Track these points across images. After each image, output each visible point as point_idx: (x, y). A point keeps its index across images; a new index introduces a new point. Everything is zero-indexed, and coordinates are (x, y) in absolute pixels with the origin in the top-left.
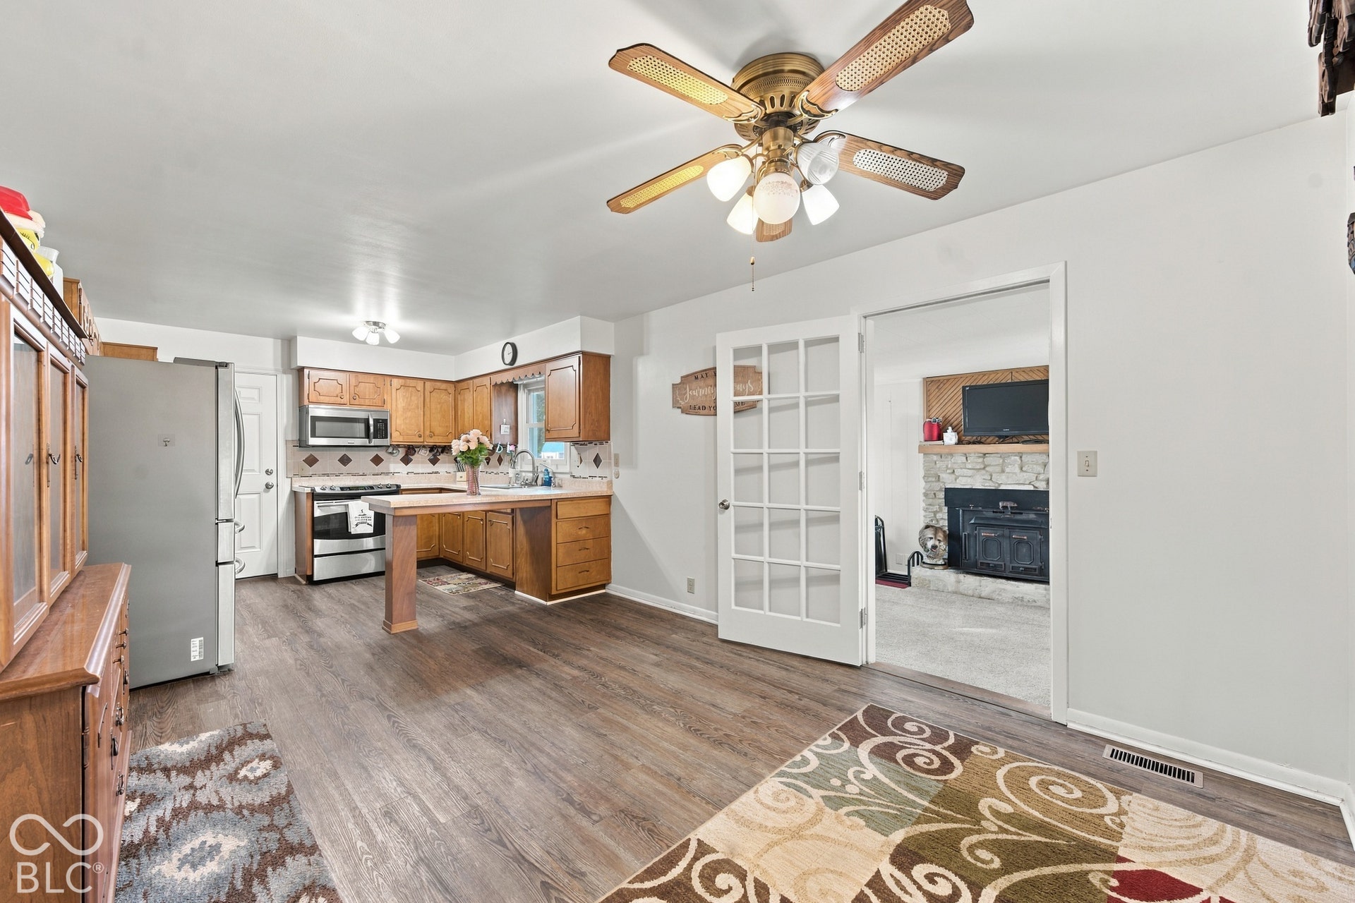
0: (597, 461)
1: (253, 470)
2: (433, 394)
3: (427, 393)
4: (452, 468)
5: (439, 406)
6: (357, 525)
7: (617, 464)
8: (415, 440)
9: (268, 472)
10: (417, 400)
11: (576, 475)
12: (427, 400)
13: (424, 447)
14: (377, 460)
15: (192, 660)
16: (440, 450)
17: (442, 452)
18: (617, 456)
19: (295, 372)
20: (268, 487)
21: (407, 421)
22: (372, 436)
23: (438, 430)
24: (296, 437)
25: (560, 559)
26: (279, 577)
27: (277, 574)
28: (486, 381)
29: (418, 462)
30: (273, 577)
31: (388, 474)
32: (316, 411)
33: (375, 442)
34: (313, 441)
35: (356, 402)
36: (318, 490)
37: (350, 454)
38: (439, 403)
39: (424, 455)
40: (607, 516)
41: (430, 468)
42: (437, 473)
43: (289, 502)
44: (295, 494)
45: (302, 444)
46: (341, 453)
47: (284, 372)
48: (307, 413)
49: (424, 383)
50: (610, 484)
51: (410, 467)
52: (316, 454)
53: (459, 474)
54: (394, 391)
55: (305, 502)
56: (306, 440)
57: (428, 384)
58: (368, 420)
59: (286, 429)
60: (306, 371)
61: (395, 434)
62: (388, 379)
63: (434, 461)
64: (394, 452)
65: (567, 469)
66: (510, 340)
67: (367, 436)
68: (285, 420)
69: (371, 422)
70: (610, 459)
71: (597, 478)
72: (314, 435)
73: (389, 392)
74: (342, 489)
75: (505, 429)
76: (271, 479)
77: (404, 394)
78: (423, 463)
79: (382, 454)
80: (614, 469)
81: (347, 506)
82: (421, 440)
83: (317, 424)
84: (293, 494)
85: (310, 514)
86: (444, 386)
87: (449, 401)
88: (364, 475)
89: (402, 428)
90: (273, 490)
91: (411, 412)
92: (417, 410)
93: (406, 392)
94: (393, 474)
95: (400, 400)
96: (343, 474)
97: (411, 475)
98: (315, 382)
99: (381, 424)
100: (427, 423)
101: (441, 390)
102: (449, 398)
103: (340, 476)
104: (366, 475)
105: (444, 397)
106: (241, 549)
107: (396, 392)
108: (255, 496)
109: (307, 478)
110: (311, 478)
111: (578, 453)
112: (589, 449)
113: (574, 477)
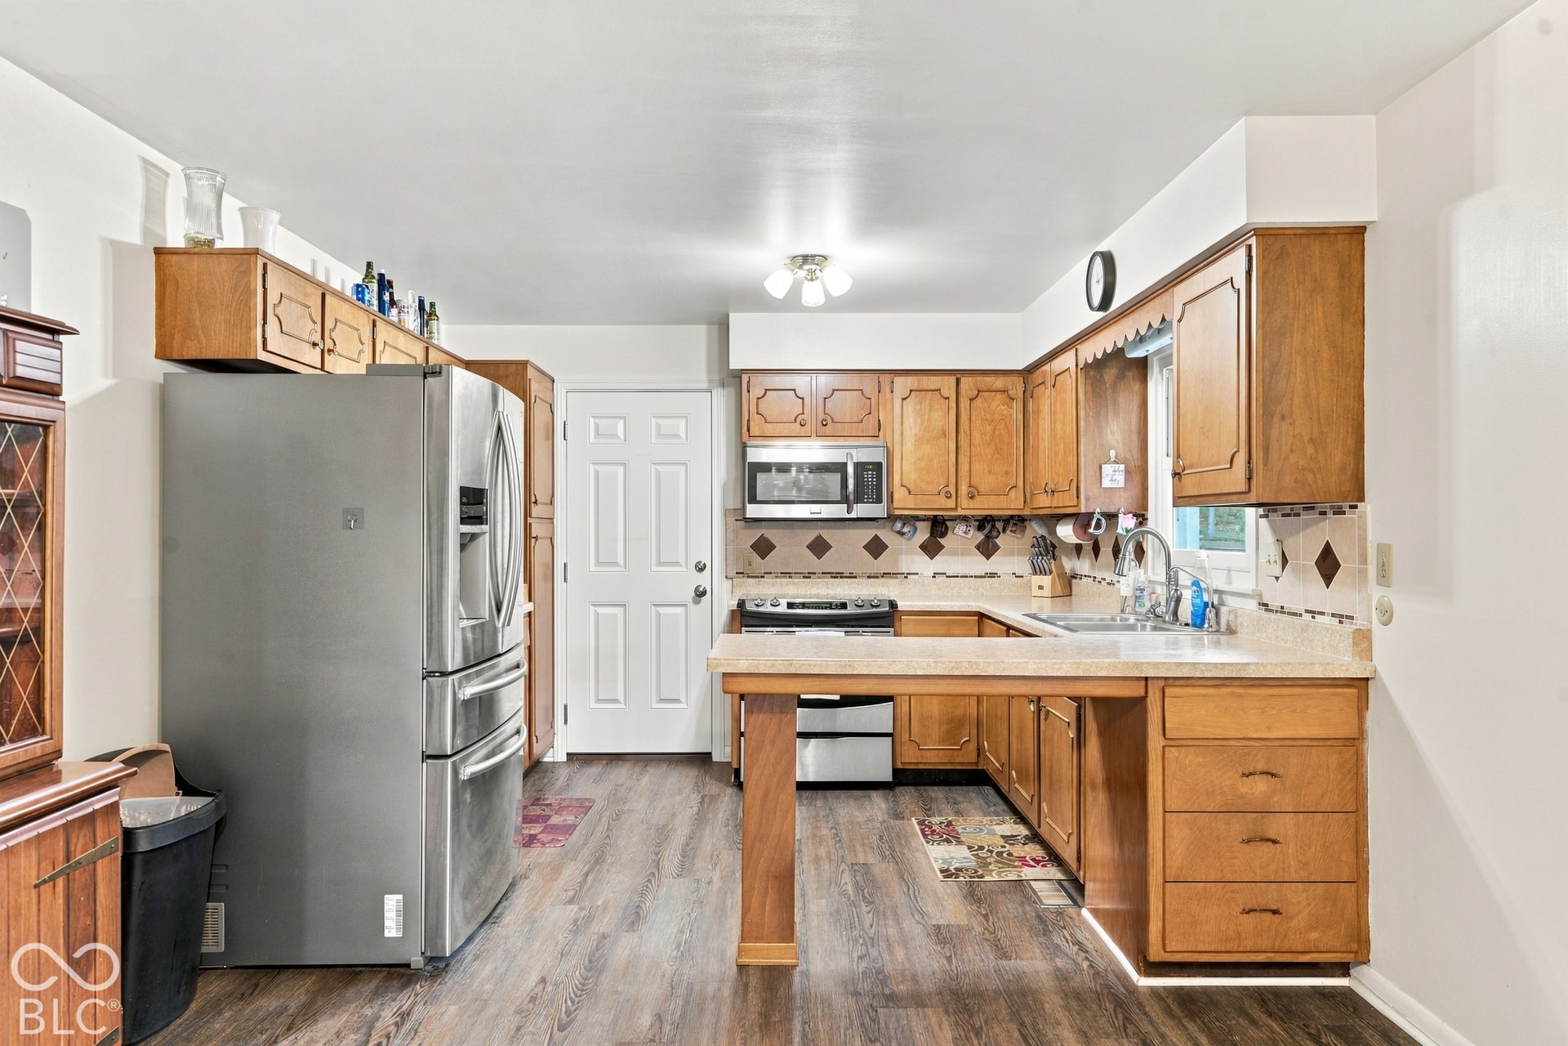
0: (1328, 564)
1: (677, 564)
2: (978, 402)
3: (964, 403)
5: (989, 429)
7: (1384, 577)
8: (941, 505)
9: (699, 567)
10: (942, 418)
11: (1274, 604)
12: (964, 418)
13: (965, 519)
14: (876, 548)
15: (387, 934)
16: (999, 525)
17: (1004, 529)
18: (1384, 551)
20: (700, 594)
21: (924, 465)
22: (852, 498)
23: (987, 481)
24: (732, 505)
25: (1177, 858)
26: (713, 760)
27: (710, 753)
28: (1067, 361)
29: (955, 553)
30: (702, 759)
31: (894, 575)
32: (759, 452)
33: (860, 510)
34: (752, 510)
35: (827, 431)
36: (750, 607)
37: (828, 535)
38: (990, 422)
39: (961, 537)
40: (1353, 744)
41: (978, 564)
42: (992, 575)
47: (719, 385)
49: (958, 381)
50: (1363, 639)
51: (941, 562)
52: (771, 534)
53: (1036, 580)
54: (897, 402)
56: (744, 510)
57: (966, 381)
58: (845, 465)
59: (724, 488)
60: (746, 378)
61: (900, 493)
62: (886, 378)
63: (987, 549)
64: (906, 530)
65: (1246, 584)
66: (1103, 247)
67: (845, 499)
68: (723, 473)
69: (850, 469)
70: (1364, 560)
71: (1326, 619)
72: (753, 500)
73: (889, 404)
74: (790, 605)
75: (1114, 476)
76: (703, 580)
77: (918, 407)
78: (965, 553)
79: (885, 535)
80: (1376, 593)
82: (951, 503)
83: (756, 477)
86: (999, 383)
87: (1011, 415)
88: (852, 576)
89: (911, 478)
90: (706, 599)
91: (929, 445)
92: (942, 439)
93: (921, 403)
94: (906, 577)
95: (910, 420)
96: (815, 573)
97: (940, 579)
98: (759, 398)
99: (870, 472)
100: (964, 468)
101: (994, 393)
102: (1011, 410)
103: (810, 577)
104: (856, 577)
105: (1001, 407)
106: (659, 702)
107: (902, 404)
108: (680, 610)
109: (757, 580)
110: (762, 579)
111: (1277, 540)
112: (1304, 526)
113: (1266, 607)
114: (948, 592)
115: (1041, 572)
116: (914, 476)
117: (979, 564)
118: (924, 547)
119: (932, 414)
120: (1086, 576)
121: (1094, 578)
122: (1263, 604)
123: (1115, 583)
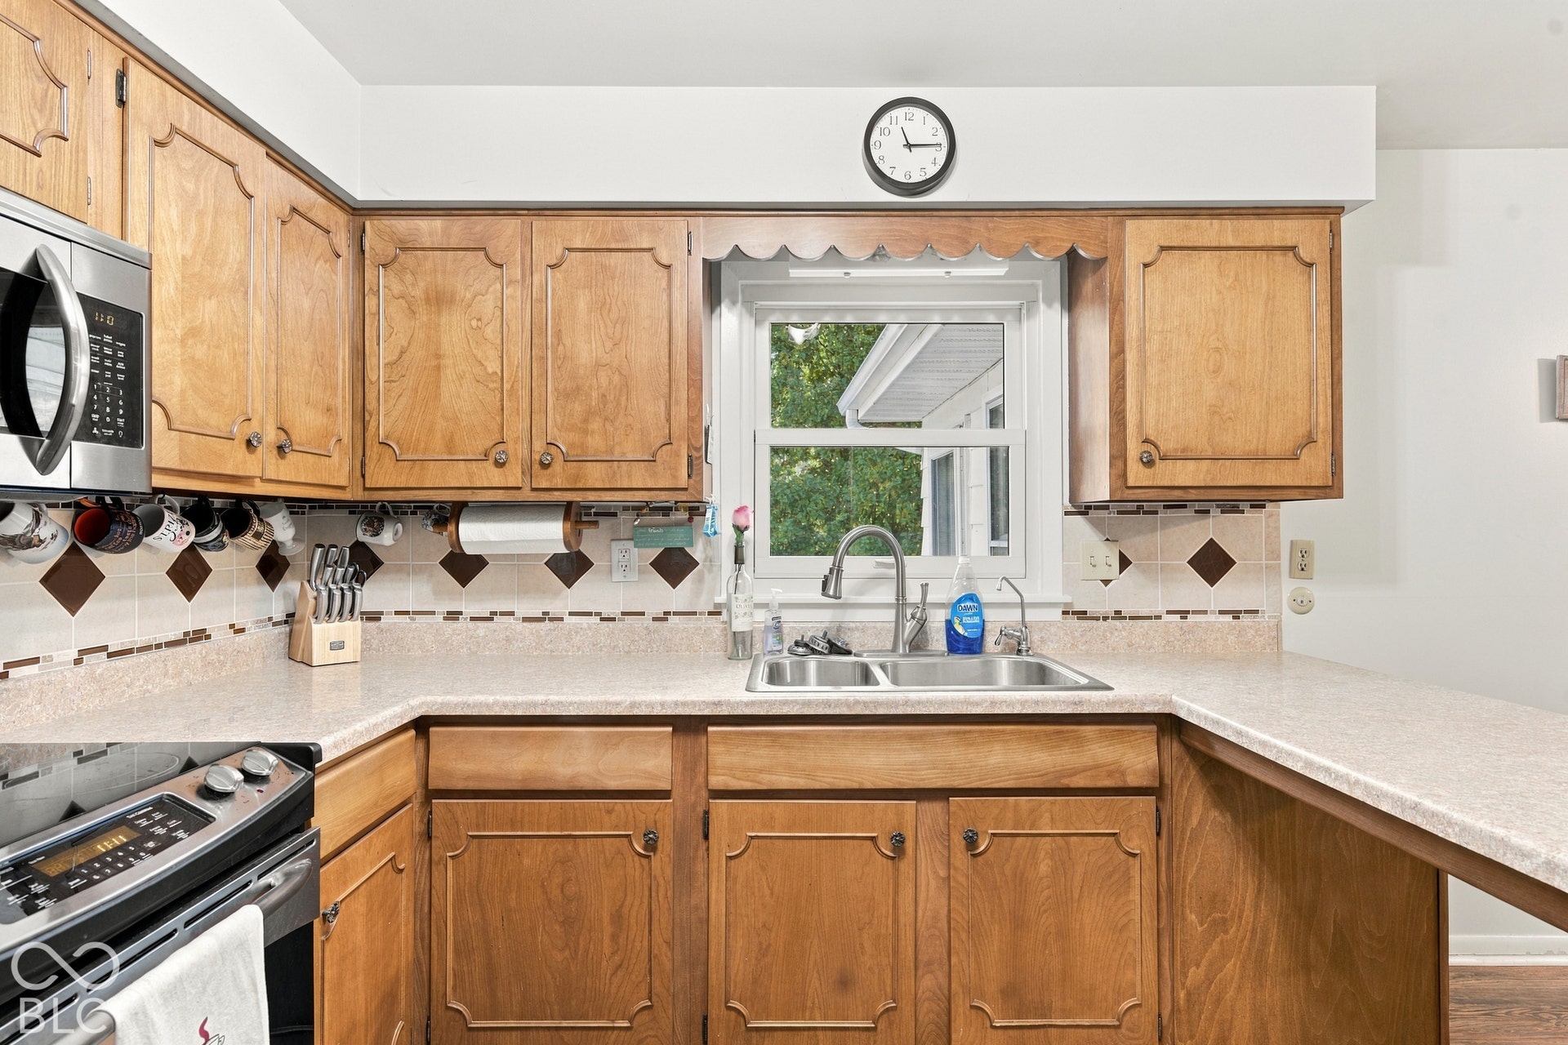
3: (272, 224)
4: (254, 603)
7: (1302, 572)
11: (1101, 610)
42: (200, 635)
53: (326, 633)
54: (140, 143)
71: (1210, 617)
78: (144, 592)
93: (196, 177)
97: (98, 662)
111: (1107, 540)
112: (1165, 524)
113: (1082, 615)
114: (123, 694)
115: (339, 615)
118: (53, 580)
119: (219, 220)
120: (407, 613)
121: (453, 616)
122: (1074, 613)
123: (567, 618)
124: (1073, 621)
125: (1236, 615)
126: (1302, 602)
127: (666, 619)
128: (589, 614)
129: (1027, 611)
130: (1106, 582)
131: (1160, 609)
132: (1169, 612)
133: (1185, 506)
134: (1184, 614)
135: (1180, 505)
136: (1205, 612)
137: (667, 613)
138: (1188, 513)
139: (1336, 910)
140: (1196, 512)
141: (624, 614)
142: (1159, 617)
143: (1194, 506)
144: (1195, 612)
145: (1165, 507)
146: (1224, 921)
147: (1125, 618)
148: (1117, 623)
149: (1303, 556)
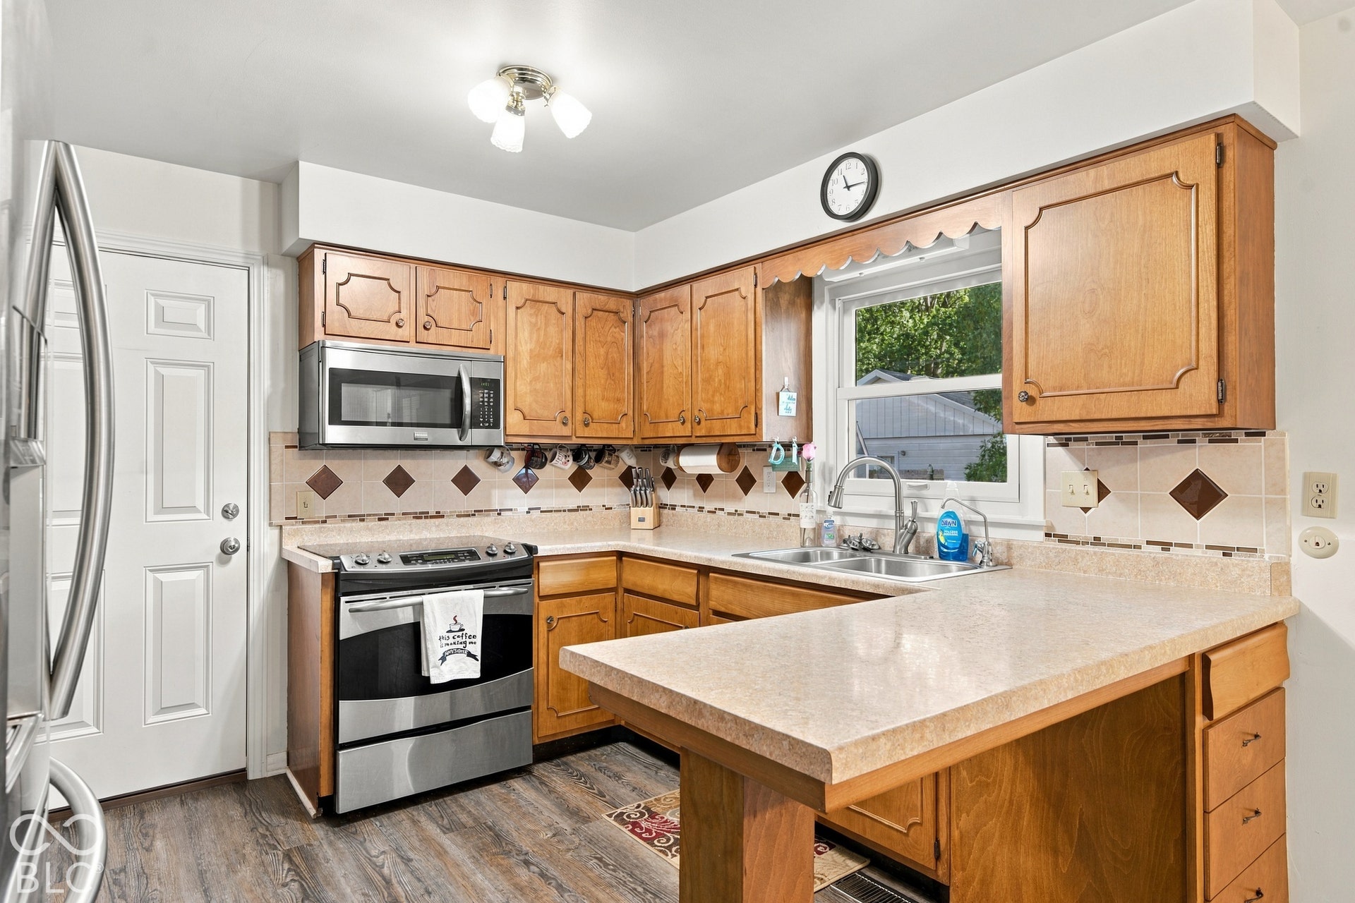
0: (1196, 494)
1: (193, 509)
2: (592, 322)
3: (580, 320)
4: (617, 496)
5: (602, 351)
6: (443, 659)
7: (1322, 510)
8: (558, 432)
9: (228, 513)
10: (557, 334)
12: (580, 335)
13: (561, 447)
14: (466, 481)
16: (593, 455)
17: (598, 459)
18: (1323, 483)
19: (291, 265)
20: (227, 549)
21: (538, 386)
22: (468, 421)
23: (602, 408)
24: (294, 426)
26: (251, 777)
27: (245, 769)
28: (743, 280)
29: (549, 485)
30: (235, 781)
31: (486, 512)
32: (340, 357)
33: (471, 436)
34: (335, 434)
35: (431, 336)
36: (349, 565)
37: (410, 465)
38: (604, 344)
39: (564, 466)
42: (586, 508)
43: (275, 588)
44: (289, 571)
45: (306, 440)
46: (387, 465)
47: (267, 262)
48: (322, 360)
49: (574, 296)
51: (535, 496)
52: (338, 466)
53: (637, 512)
54: (511, 311)
55: (316, 599)
56: (319, 433)
57: (583, 297)
58: (459, 379)
59: (269, 404)
60: (319, 254)
61: (512, 418)
62: (498, 282)
63: (581, 482)
64: (505, 460)
65: (1026, 514)
66: (853, 148)
67: (457, 422)
68: (267, 383)
69: (466, 386)
70: (1276, 489)
71: (1196, 552)
72: (336, 419)
73: (501, 314)
74: (406, 560)
75: (788, 404)
76: (234, 530)
77: (534, 320)
78: (558, 486)
79: (477, 465)
80: (1303, 523)
81: (419, 608)
82: (566, 431)
83: (345, 389)
84: (286, 568)
85: (328, 630)
86: (612, 303)
87: (622, 339)
88: (439, 515)
89: (527, 402)
90: (238, 558)
91: (545, 363)
92: (559, 358)
93: (537, 315)
94: (499, 514)
95: (524, 334)
96: (393, 514)
97: (536, 514)
98: (340, 284)
99: (486, 391)
100: (580, 392)
101: (607, 313)
102: (623, 334)
103: (387, 519)
104: (443, 516)
105: (613, 329)
106: (157, 713)
107: (516, 314)
108: (197, 575)
109: (317, 526)
110: (324, 525)
111: (1087, 469)
112: (1146, 455)
113: (1063, 538)
114: (544, 528)
115: (642, 503)
116: (529, 399)
117: (574, 497)
118: (517, 480)
119: (548, 329)
120: (684, 506)
121: (701, 509)
122: (1055, 536)
123: (745, 514)
124: (1053, 544)
125: (1227, 552)
126: (1317, 544)
127: (789, 519)
128: (754, 513)
129: (990, 529)
130: (1086, 510)
131: (1140, 539)
132: (1149, 543)
133: (1167, 437)
134: (1166, 546)
135: (1161, 435)
136: (1190, 546)
137: (790, 515)
138: (1172, 442)
139: (1081, 809)
140: (1179, 442)
141: (769, 513)
142: (1138, 547)
143: (1178, 435)
144: (1178, 545)
145: (1145, 438)
146: (988, 785)
147: (1104, 544)
148: (1097, 549)
149: (1320, 491)
